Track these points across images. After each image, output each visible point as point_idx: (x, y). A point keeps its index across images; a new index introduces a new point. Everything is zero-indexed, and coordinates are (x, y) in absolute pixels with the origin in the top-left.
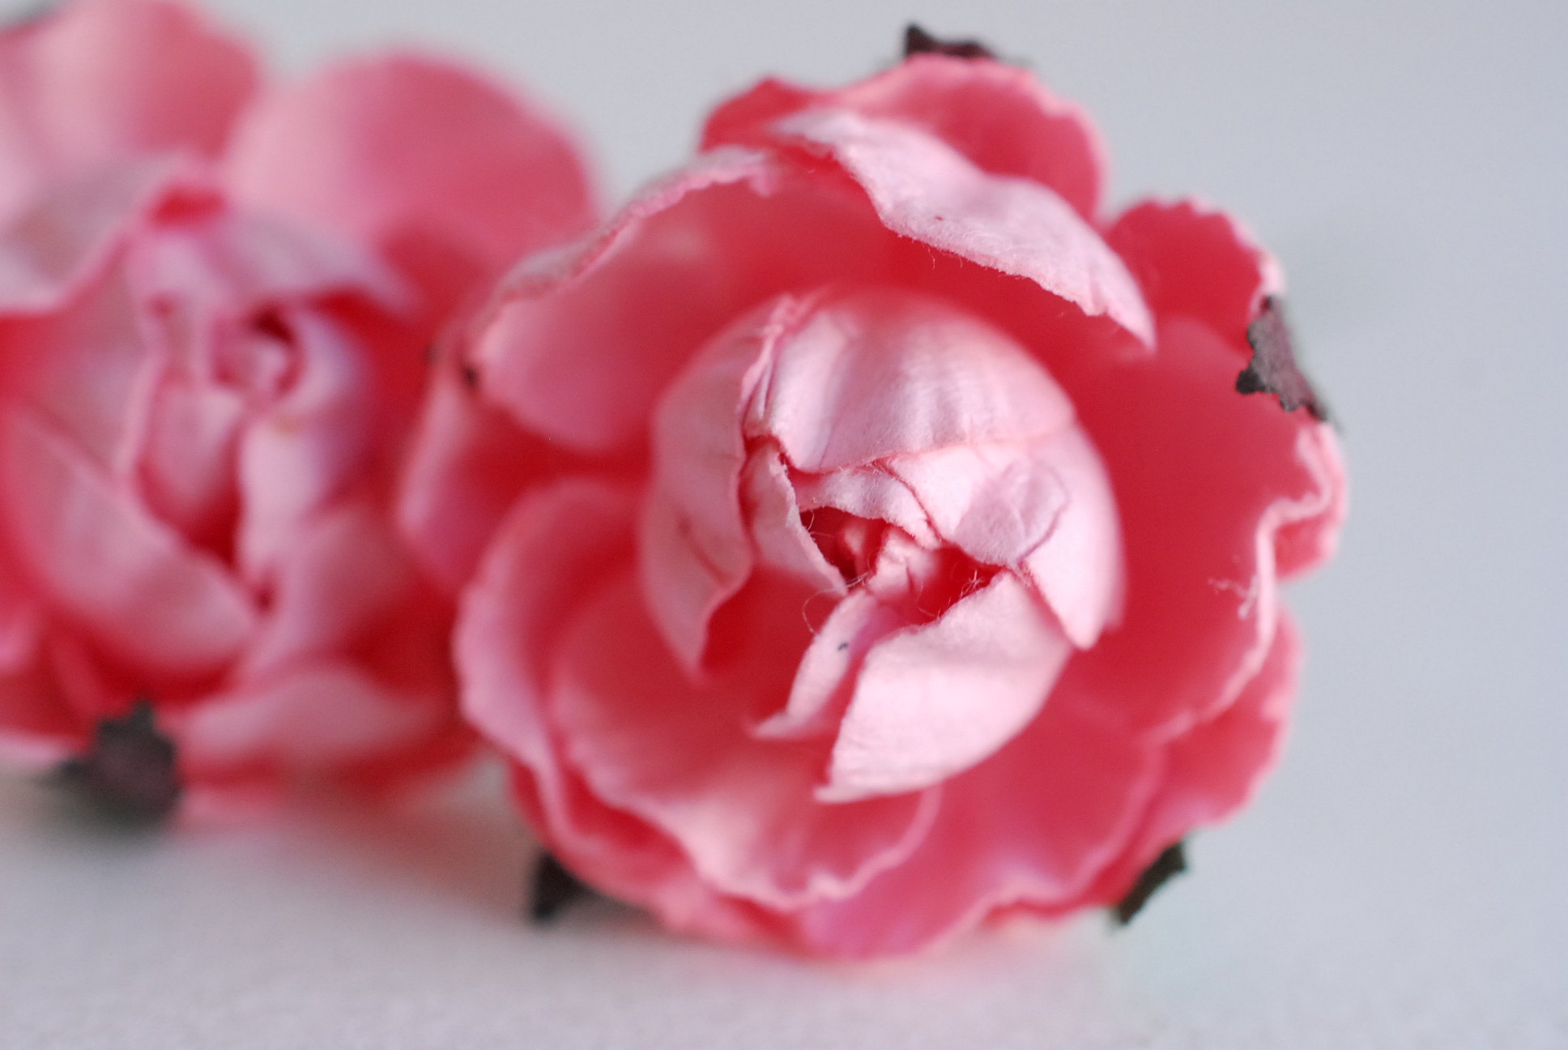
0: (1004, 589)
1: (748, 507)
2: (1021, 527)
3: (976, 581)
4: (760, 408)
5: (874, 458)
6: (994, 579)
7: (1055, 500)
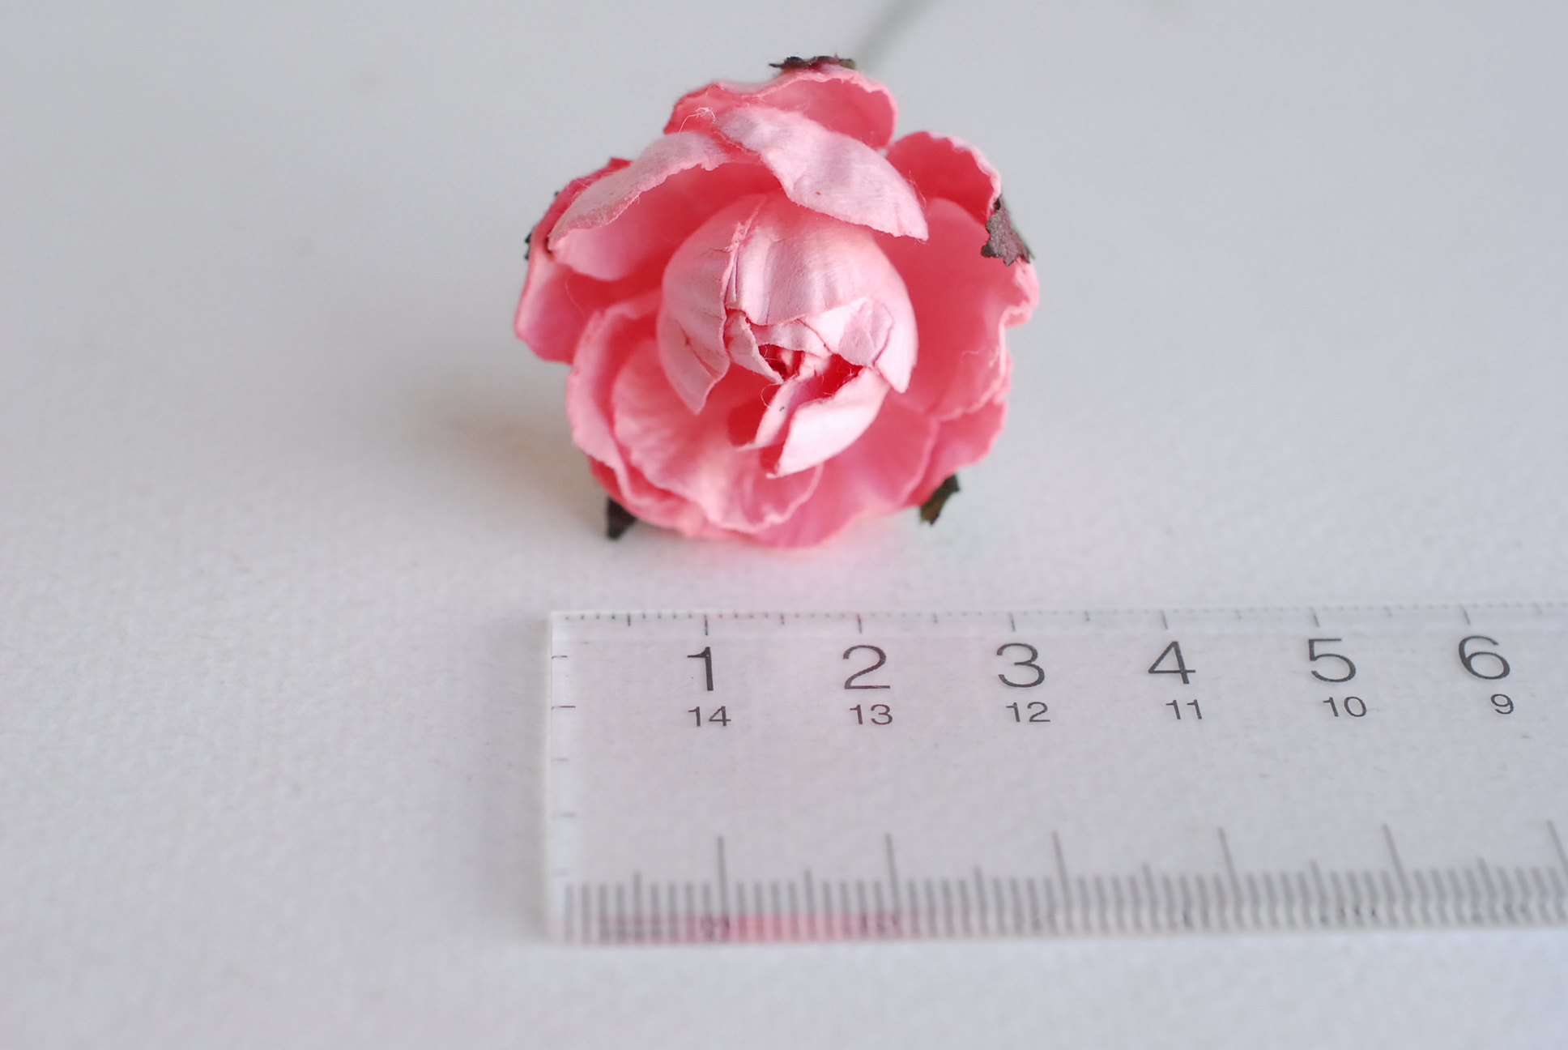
0: (866, 377)
1: (728, 340)
2: (872, 343)
3: (851, 375)
4: (734, 295)
5: (796, 318)
6: (860, 372)
7: (887, 324)
